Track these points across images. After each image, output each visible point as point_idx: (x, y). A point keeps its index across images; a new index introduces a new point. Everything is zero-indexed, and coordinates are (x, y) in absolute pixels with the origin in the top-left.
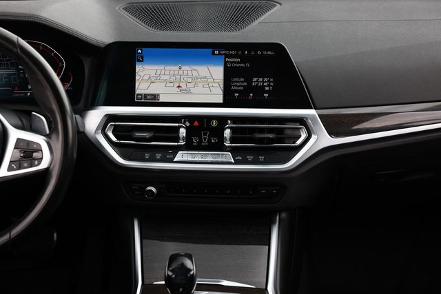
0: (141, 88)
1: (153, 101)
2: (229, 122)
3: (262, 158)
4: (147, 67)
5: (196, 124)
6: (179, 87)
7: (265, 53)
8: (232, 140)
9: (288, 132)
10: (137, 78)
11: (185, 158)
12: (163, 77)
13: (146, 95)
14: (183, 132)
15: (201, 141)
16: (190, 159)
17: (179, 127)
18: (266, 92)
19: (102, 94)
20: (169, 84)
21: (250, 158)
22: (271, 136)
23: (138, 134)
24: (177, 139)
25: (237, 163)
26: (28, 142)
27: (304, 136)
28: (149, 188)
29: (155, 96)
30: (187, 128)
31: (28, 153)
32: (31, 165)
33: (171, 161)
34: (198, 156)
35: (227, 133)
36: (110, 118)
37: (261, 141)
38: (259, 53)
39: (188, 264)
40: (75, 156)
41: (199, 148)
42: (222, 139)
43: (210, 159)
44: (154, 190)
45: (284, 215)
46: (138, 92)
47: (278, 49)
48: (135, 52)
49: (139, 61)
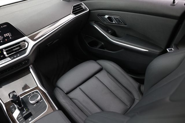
2: (4, 50)
3: (18, 55)
7: (4, 26)
8: (7, 54)
9: (22, 45)
18: (10, 37)
21: (15, 56)
22: (18, 48)
25: (12, 59)
27: (27, 44)
35: (5, 53)
37: (16, 51)
38: (2, 27)
42: (4, 55)
43: (4, 62)
45: (31, 66)
47: (7, 24)
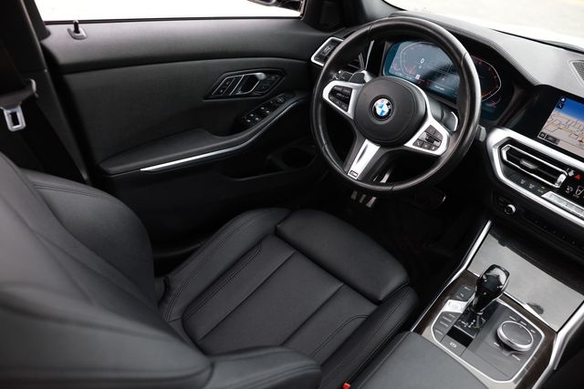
0: (548, 128)
1: (552, 143)
4: (562, 114)
5: (578, 177)
6: (581, 141)
10: (549, 120)
11: (551, 199)
12: (571, 128)
13: (548, 136)
14: (562, 178)
15: (574, 192)
16: (556, 202)
17: (562, 173)
19: (515, 120)
20: (573, 136)
23: (524, 163)
24: (554, 181)
26: (436, 131)
28: (511, 206)
29: (555, 140)
30: (568, 177)
31: (432, 138)
32: (429, 149)
33: (539, 195)
34: (564, 202)
36: (511, 141)
39: (503, 278)
40: (465, 154)
41: (570, 197)
44: (514, 209)
46: (543, 130)
48: (559, 99)
49: (559, 107)
